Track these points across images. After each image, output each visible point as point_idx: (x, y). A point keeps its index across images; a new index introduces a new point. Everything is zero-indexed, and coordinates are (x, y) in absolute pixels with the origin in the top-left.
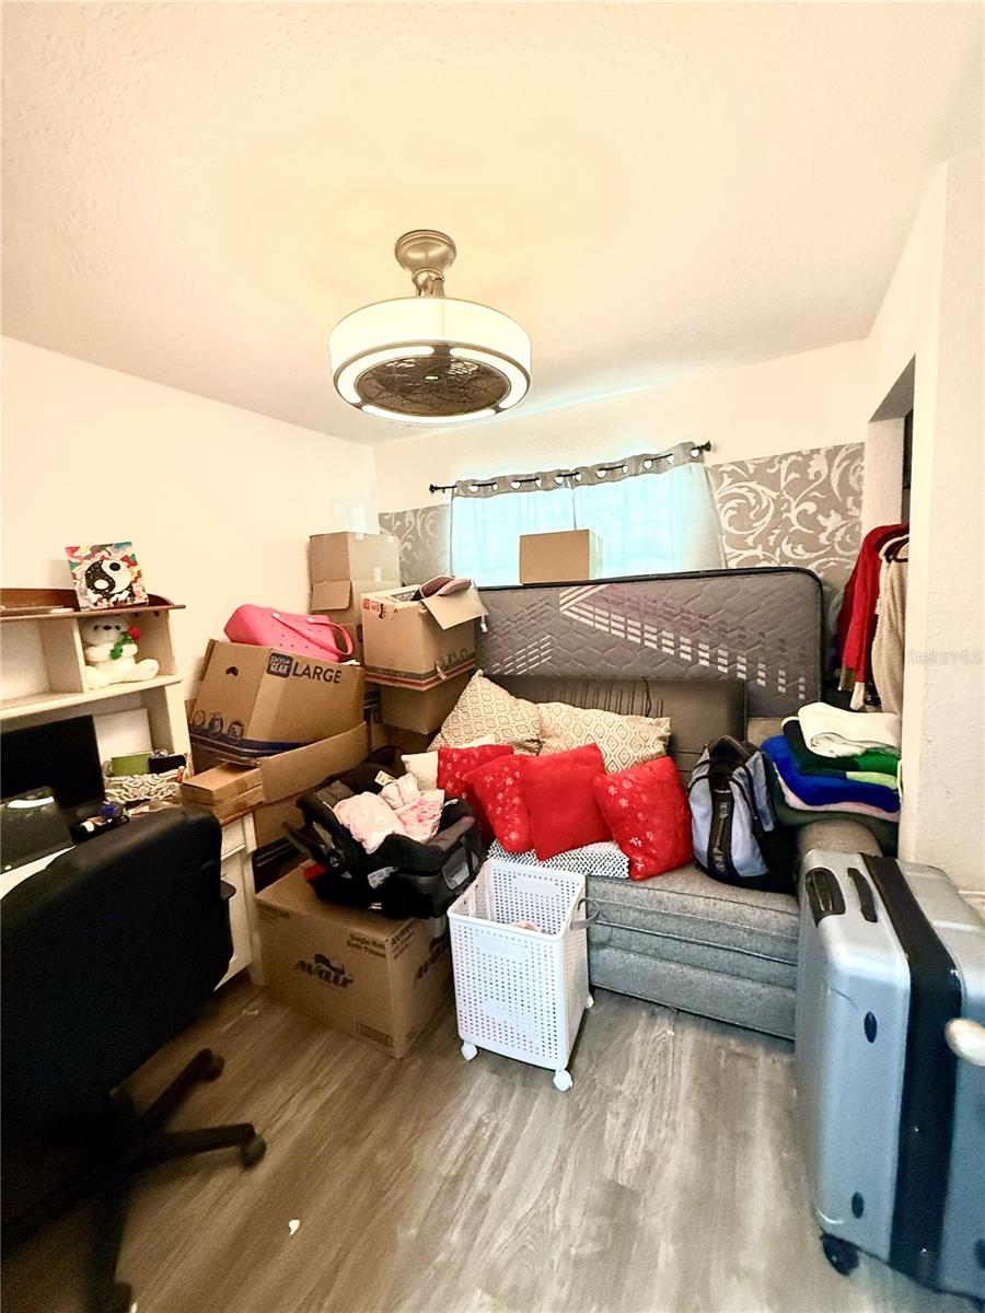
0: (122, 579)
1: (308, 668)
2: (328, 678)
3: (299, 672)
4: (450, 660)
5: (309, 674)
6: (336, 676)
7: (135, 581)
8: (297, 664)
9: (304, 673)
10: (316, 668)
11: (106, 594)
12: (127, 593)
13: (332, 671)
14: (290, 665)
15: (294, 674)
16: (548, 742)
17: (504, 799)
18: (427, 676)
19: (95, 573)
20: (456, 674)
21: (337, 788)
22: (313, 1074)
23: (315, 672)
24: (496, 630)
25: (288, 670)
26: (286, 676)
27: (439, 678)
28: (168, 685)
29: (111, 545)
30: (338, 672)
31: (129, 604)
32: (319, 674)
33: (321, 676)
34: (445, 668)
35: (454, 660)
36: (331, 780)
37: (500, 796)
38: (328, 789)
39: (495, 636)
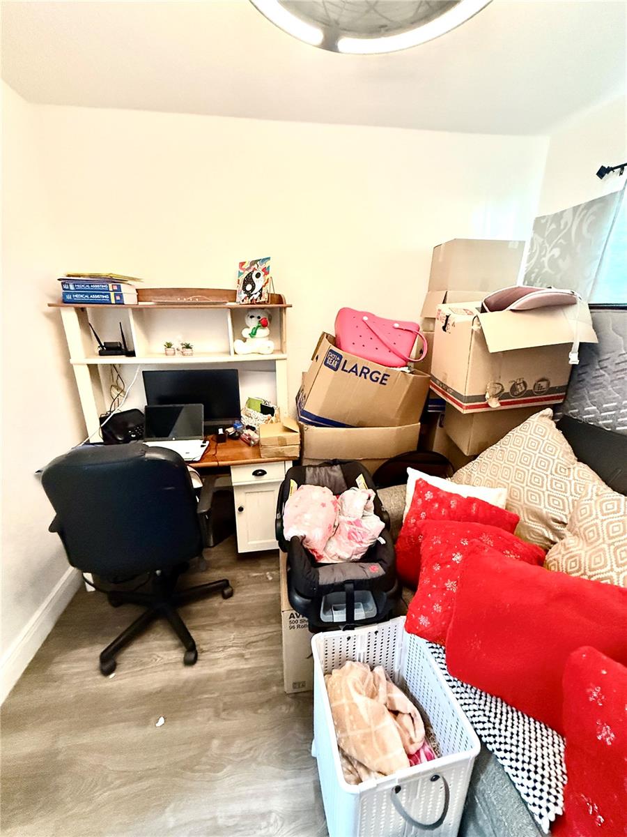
0: (259, 283)
1: (356, 366)
2: (374, 378)
3: (348, 368)
4: (513, 388)
5: (356, 372)
6: (383, 379)
7: (264, 286)
8: (346, 361)
9: (351, 370)
10: (364, 368)
11: (249, 294)
12: (259, 293)
13: (380, 374)
14: (340, 361)
15: (343, 369)
16: (570, 540)
17: (439, 574)
18: (470, 399)
19: (248, 280)
20: (521, 406)
21: (335, 471)
22: (248, 645)
23: (362, 372)
24: (605, 364)
25: (338, 366)
26: (336, 369)
27: (487, 406)
28: (277, 360)
29: (259, 260)
30: (385, 375)
31: (258, 301)
32: (365, 374)
33: (368, 375)
34: (500, 396)
35: (520, 389)
36: (334, 462)
37: (437, 568)
38: (328, 469)
39: (602, 372)
